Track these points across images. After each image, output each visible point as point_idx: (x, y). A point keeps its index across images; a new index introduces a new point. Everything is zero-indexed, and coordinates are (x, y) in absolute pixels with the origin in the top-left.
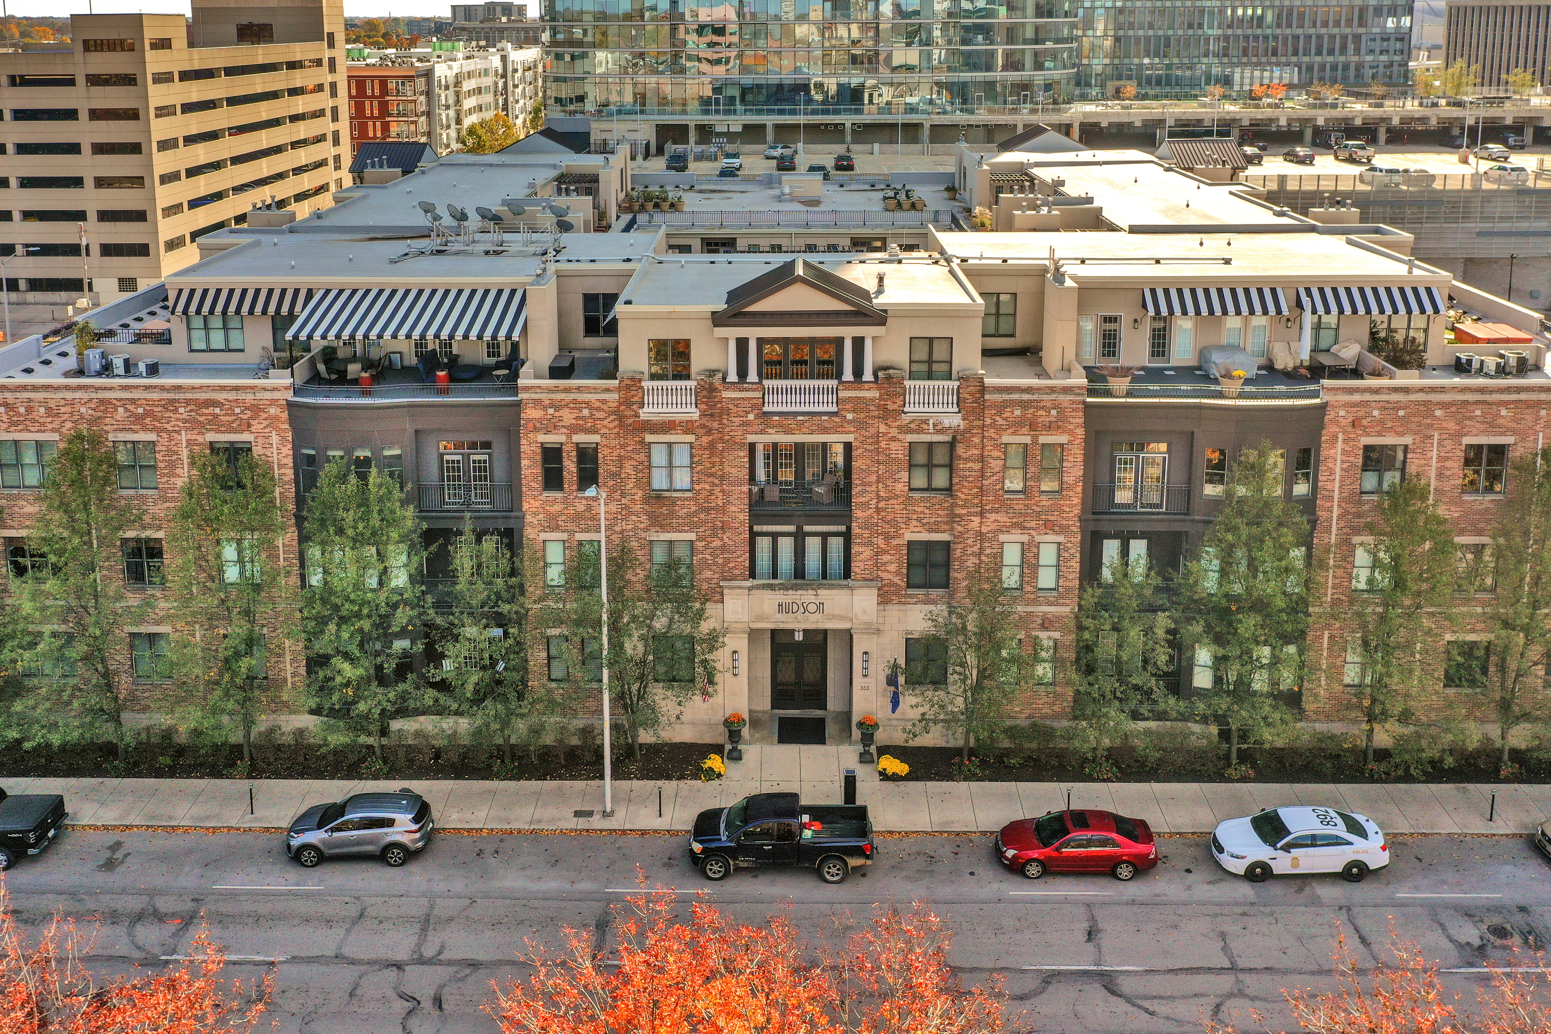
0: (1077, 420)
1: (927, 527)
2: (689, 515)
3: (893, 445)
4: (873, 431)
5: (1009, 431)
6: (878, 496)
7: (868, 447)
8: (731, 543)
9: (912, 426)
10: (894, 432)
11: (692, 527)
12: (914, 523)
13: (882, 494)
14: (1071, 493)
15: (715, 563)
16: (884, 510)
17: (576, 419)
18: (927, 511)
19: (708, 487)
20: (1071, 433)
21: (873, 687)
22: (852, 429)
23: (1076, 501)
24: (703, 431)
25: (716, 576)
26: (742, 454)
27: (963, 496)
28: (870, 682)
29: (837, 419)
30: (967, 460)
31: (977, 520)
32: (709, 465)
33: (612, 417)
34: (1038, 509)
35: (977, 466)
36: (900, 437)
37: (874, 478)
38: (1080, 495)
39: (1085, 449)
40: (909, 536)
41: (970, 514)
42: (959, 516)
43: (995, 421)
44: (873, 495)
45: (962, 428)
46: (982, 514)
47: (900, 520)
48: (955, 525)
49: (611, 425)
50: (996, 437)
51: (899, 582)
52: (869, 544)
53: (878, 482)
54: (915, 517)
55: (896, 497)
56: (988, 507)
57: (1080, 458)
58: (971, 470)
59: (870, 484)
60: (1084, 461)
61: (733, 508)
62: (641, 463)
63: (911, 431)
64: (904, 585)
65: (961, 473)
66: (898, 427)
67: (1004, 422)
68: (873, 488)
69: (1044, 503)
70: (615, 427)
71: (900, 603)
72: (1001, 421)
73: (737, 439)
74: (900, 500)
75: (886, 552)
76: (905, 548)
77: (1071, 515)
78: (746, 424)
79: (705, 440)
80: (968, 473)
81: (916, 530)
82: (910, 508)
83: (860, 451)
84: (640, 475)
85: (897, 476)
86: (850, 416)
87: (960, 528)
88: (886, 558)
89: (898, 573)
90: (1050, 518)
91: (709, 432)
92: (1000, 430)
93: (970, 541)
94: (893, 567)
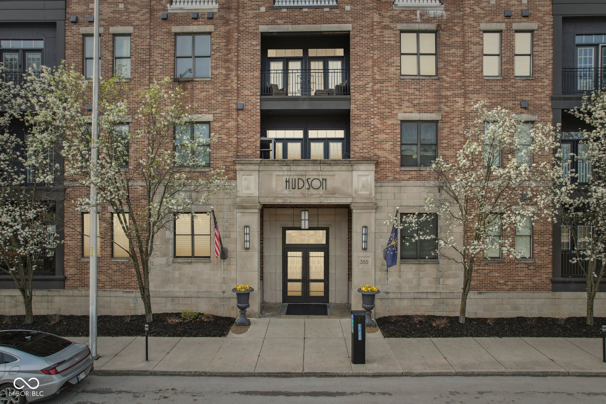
0: (546, 8)
1: (418, 107)
2: (208, 98)
3: (387, 32)
4: (368, 21)
5: (487, 19)
6: (374, 79)
7: (365, 36)
8: (244, 124)
9: (402, 16)
10: (386, 21)
11: (210, 108)
12: (406, 104)
13: (377, 77)
14: (542, 75)
15: (229, 143)
16: (379, 91)
17: (113, 12)
18: (417, 93)
19: (224, 72)
20: (540, 20)
21: (371, 260)
22: (350, 20)
23: (547, 82)
24: (221, 22)
25: (231, 154)
26: (254, 43)
27: (448, 79)
28: (370, 256)
29: (337, 11)
30: (450, 46)
31: (461, 100)
32: (225, 52)
33: (145, 11)
34: (514, 90)
35: (460, 52)
36: (392, 25)
37: (370, 63)
38: (551, 77)
39: (553, 34)
40: (402, 116)
41: (456, 96)
42: (446, 97)
43: (474, 10)
44: (369, 79)
45: (445, 18)
46: (465, 96)
47: (393, 101)
48: (442, 106)
49: (143, 18)
50: (475, 24)
51: (394, 160)
52: (367, 125)
53: (373, 66)
54: (407, 98)
55: (389, 80)
56: (471, 88)
57: (549, 43)
58: (454, 55)
59: (366, 69)
60: (553, 45)
61: (246, 92)
62: (167, 51)
63: (401, 21)
64: (398, 162)
65: (446, 58)
66: (390, 17)
67: (482, 11)
68: (369, 73)
69: (519, 85)
70: (146, 20)
71: (395, 179)
72: (478, 11)
73: (251, 30)
74: (394, 82)
75: (382, 131)
76: (398, 127)
77: (542, 95)
78: (259, 16)
79: (223, 29)
80: (451, 59)
81: (408, 110)
82: (402, 89)
83: (357, 39)
84: (166, 62)
85: (391, 61)
86: (348, 8)
87: (446, 109)
88: (382, 136)
89: (392, 151)
90: (525, 98)
91: (227, 22)
92: (478, 19)
93: (455, 121)
94: (388, 146)
